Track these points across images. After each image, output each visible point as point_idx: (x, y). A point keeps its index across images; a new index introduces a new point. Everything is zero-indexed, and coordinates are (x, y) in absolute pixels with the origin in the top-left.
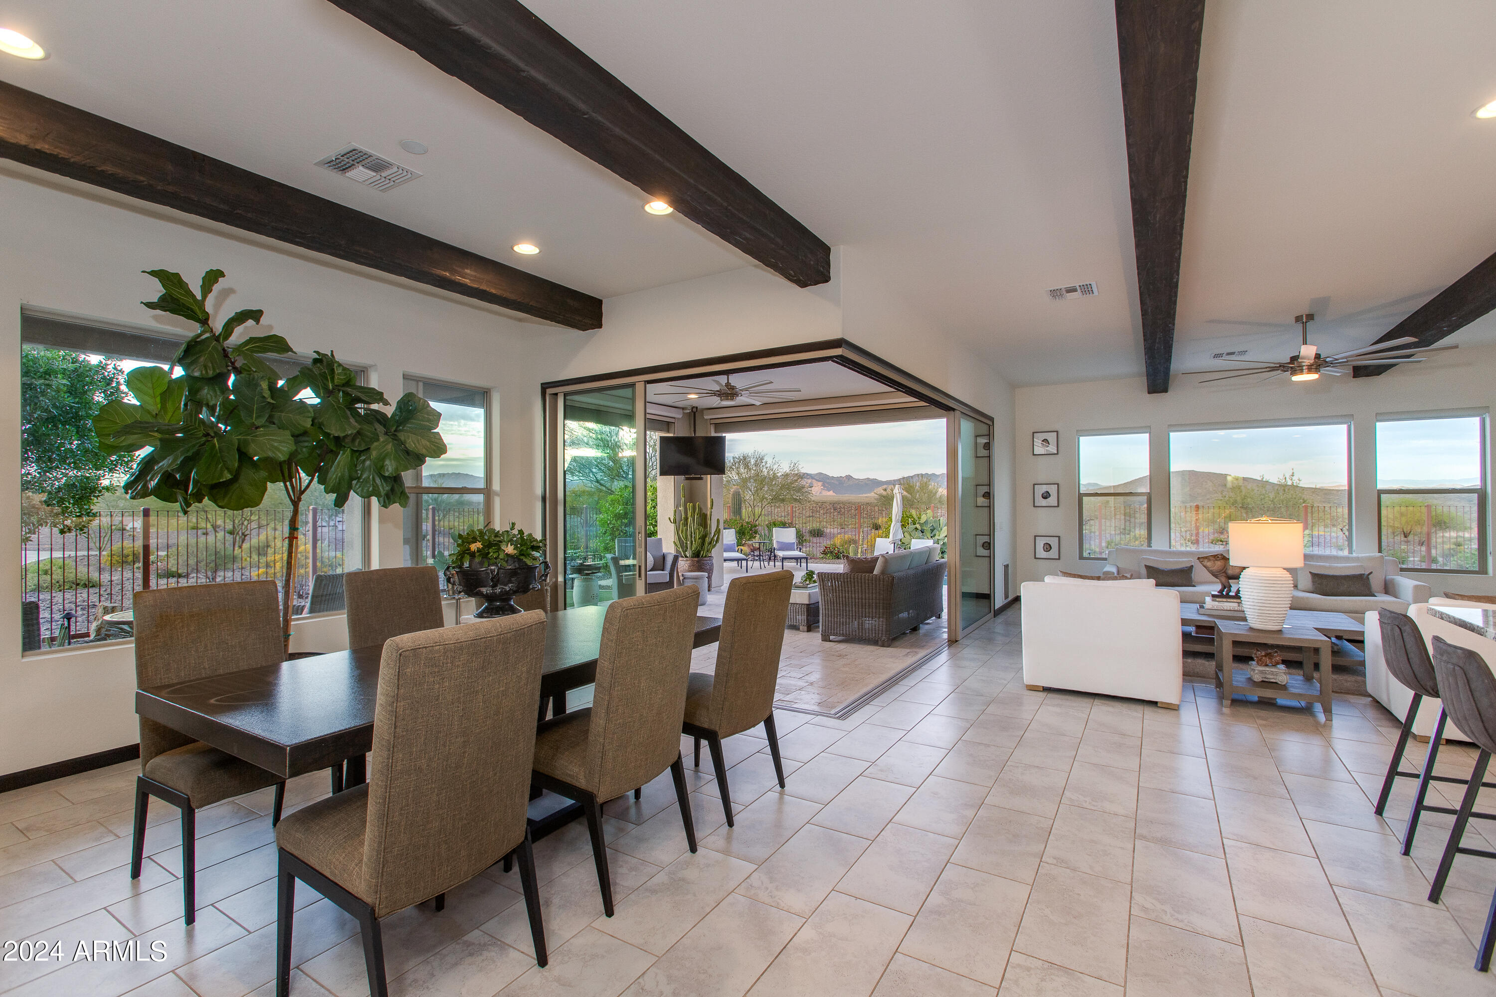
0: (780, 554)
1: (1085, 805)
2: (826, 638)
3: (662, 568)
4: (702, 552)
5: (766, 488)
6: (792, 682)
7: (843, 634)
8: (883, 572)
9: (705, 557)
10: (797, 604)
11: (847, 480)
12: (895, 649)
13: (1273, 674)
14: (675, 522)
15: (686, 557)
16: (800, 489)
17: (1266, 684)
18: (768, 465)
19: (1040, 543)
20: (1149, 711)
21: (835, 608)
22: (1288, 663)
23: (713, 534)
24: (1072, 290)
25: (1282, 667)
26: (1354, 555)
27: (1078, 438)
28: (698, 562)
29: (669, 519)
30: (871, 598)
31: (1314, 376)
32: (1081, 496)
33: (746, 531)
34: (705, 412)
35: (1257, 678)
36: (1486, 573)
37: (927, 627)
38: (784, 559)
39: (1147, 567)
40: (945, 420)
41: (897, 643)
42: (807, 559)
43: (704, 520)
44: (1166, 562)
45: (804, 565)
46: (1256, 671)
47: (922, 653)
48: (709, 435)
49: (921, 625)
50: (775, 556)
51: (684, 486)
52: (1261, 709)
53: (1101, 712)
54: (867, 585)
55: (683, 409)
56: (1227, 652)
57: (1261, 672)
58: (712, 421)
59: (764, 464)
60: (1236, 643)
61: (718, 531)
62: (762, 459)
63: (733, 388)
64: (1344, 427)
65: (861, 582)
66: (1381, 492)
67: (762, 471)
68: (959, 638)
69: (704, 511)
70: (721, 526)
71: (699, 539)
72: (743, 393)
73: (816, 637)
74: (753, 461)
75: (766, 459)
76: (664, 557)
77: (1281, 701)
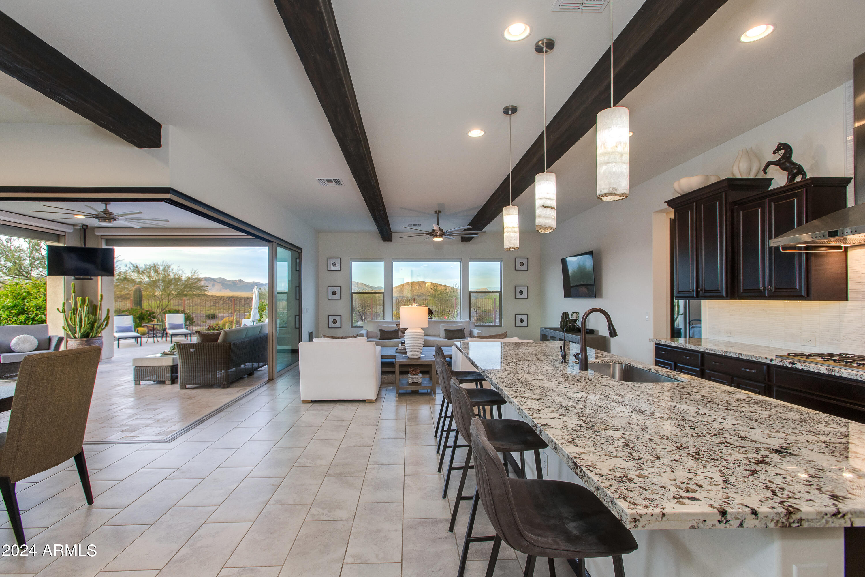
0: (170, 332)
1: (306, 465)
2: (183, 387)
3: (47, 348)
4: (91, 334)
5: (172, 287)
6: (140, 422)
7: (196, 383)
8: (224, 341)
9: (95, 337)
10: (163, 366)
11: (239, 283)
12: (232, 389)
13: (416, 379)
14: (64, 311)
15: (75, 338)
16: (200, 288)
17: (414, 384)
18: (174, 271)
19: (331, 319)
20: (361, 406)
21: (190, 366)
22: (423, 372)
23: (103, 320)
24: (329, 181)
25: (420, 374)
26: (462, 320)
27: (351, 263)
28: (86, 341)
29: (58, 309)
30: (215, 358)
31: (440, 239)
32: (352, 293)
33: (145, 317)
34: (96, 230)
35: (410, 381)
36: (501, 326)
37: (259, 372)
38: (172, 335)
39: (380, 330)
40: (267, 248)
41: (235, 385)
42: (191, 334)
43: (94, 309)
44: (388, 327)
45: (189, 338)
46: (410, 378)
47: (249, 389)
48: (100, 247)
49: (255, 372)
50: (167, 334)
51: (74, 286)
52: (411, 396)
53: (338, 410)
54: (212, 350)
55: (74, 225)
56: (397, 369)
57: (412, 378)
58: (103, 237)
59: (170, 270)
60: (401, 366)
61: (107, 318)
62: (169, 267)
63: (110, 214)
64: (459, 263)
65: (208, 348)
66: (470, 293)
67: (169, 275)
68: (275, 377)
69: (95, 303)
70: (112, 313)
71: (88, 324)
72: (119, 218)
73: (177, 387)
74: (161, 268)
75: (172, 267)
76: (50, 339)
77: (421, 391)
